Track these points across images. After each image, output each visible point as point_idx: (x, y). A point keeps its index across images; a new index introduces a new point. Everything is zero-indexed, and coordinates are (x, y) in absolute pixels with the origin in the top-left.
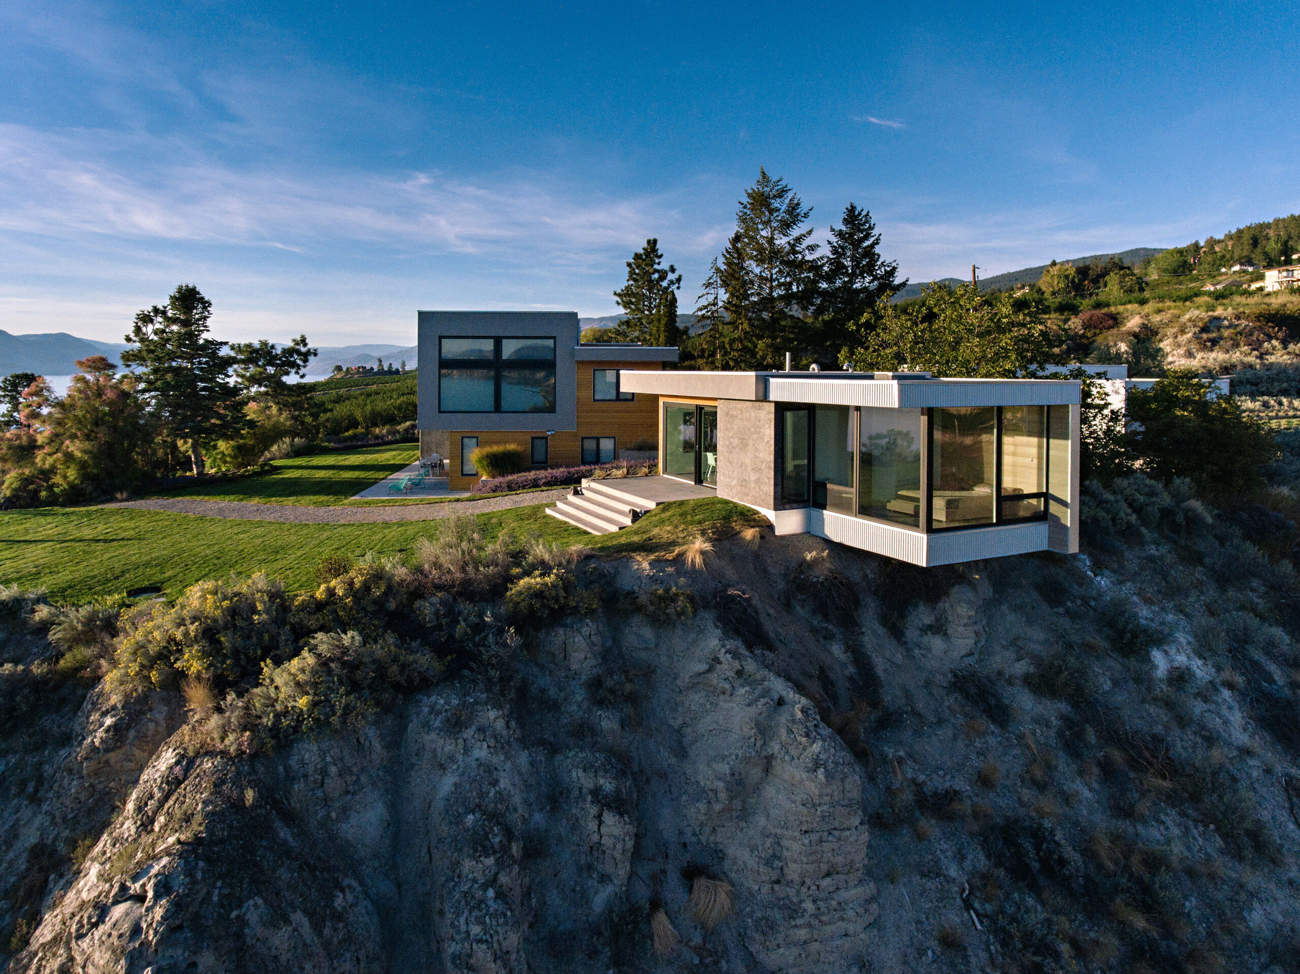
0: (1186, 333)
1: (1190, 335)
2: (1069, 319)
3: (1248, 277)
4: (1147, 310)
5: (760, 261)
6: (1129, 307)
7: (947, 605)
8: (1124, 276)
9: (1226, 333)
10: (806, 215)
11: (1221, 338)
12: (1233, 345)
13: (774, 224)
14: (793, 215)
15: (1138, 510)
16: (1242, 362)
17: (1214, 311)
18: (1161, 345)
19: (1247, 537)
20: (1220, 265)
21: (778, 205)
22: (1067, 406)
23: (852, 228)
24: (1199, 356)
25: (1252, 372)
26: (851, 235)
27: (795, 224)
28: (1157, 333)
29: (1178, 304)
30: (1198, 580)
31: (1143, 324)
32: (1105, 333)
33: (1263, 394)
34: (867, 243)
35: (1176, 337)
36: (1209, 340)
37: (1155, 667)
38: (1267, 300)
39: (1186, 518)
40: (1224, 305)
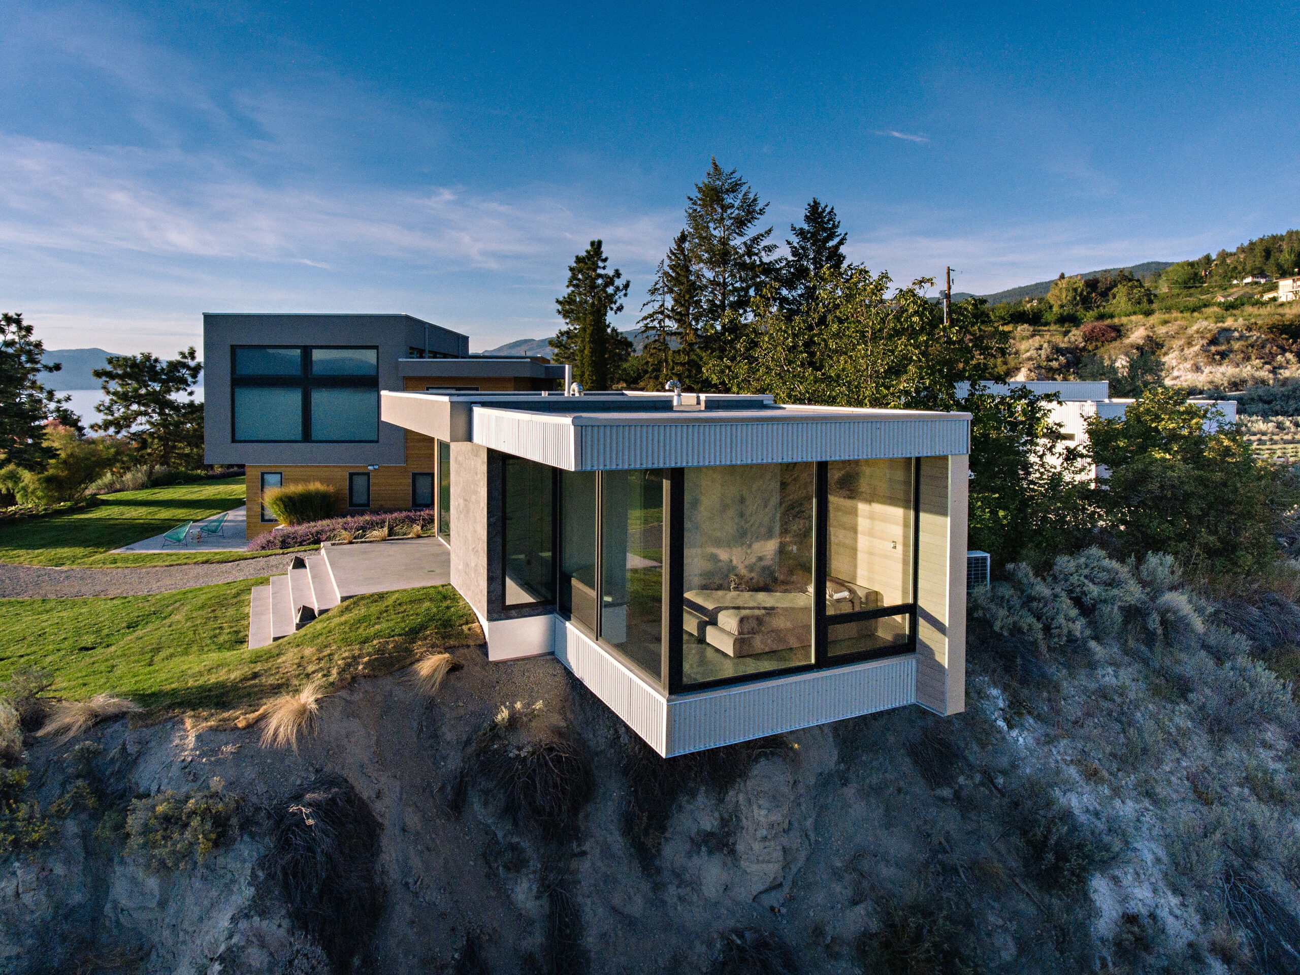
0: (1192, 346)
1: (1197, 348)
2: (1069, 331)
3: (1260, 289)
4: (1151, 322)
5: (712, 264)
6: (1133, 318)
7: (741, 797)
8: (1132, 287)
9: (1236, 346)
10: (761, 212)
11: (1231, 351)
12: (1244, 358)
13: (728, 223)
14: (750, 212)
15: (1087, 609)
16: (1253, 377)
17: (1224, 322)
18: (1164, 359)
19: (1260, 653)
20: (1232, 277)
21: (731, 201)
22: (945, 458)
23: (815, 227)
24: (1207, 370)
25: (1264, 388)
26: (814, 235)
27: (750, 222)
28: (1162, 346)
29: (1185, 315)
30: (1178, 729)
31: (1148, 336)
32: (1108, 346)
33: (1277, 414)
34: (831, 244)
35: (1182, 350)
36: (1218, 353)
37: (1093, 912)
38: (1280, 310)
39: (1163, 622)
40: (1235, 315)
